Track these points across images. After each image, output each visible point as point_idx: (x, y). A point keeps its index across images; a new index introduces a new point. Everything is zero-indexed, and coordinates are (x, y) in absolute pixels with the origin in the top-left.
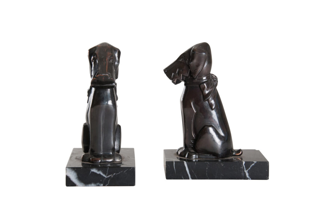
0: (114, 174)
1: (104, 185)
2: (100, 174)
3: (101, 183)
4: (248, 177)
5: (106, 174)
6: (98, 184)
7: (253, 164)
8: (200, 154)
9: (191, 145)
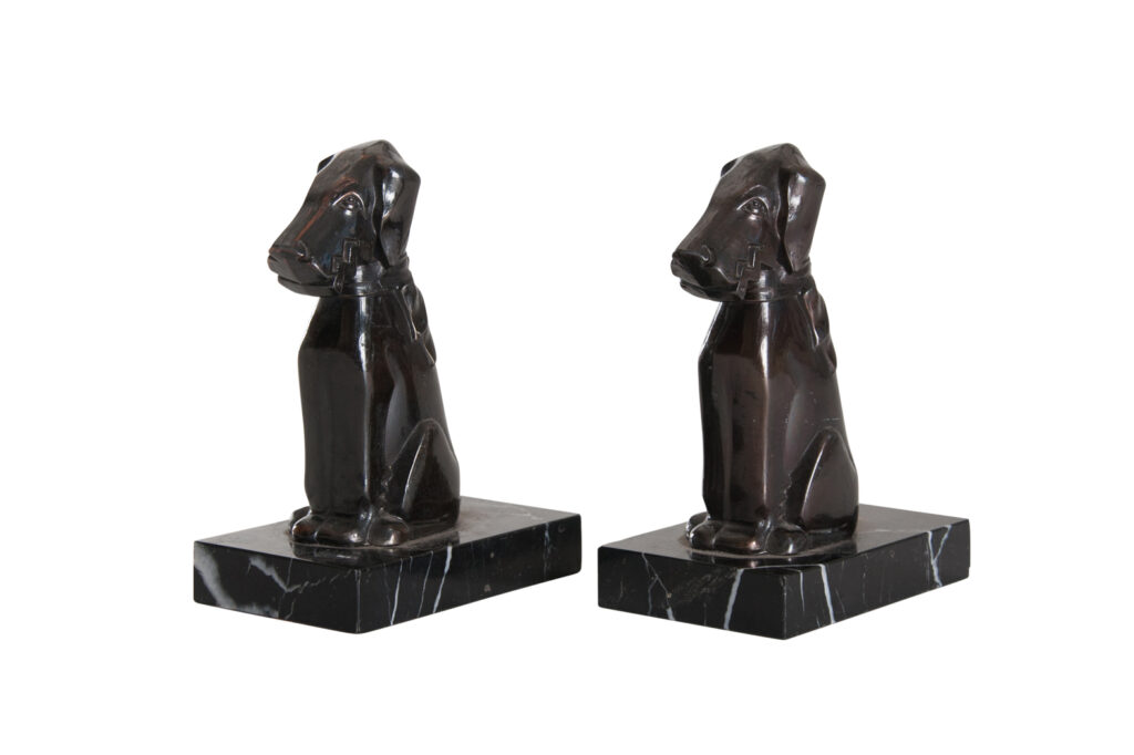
0: (306, 584)
1: (282, 617)
2: (271, 577)
3: (275, 607)
4: (937, 579)
5: (284, 580)
6: (267, 609)
7: (946, 536)
8: (812, 531)
9: (781, 505)
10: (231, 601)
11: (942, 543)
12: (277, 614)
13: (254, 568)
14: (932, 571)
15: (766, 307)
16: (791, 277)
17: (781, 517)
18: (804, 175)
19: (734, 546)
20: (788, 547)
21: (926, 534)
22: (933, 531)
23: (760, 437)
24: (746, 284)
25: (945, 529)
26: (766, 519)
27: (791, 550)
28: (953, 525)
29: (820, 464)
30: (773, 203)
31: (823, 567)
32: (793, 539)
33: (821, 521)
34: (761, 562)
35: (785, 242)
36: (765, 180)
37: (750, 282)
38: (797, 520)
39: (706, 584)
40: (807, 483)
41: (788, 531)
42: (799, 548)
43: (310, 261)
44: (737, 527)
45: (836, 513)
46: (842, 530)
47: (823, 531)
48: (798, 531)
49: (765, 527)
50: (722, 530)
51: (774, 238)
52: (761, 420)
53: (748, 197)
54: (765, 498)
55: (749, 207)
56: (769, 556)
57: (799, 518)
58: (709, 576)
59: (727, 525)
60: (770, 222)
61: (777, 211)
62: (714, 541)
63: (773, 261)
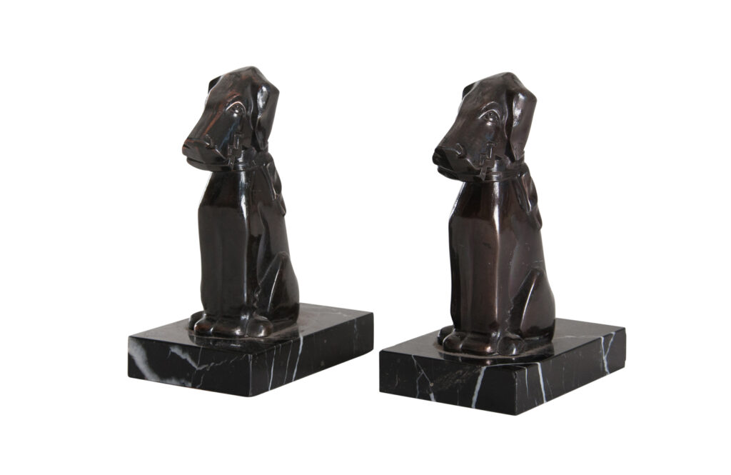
0: (212, 364)
1: (194, 386)
2: (186, 360)
3: (188, 379)
4: (606, 370)
5: (196, 362)
6: (183, 381)
7: (612, 340)
8: (527, 339)
9: (506, 321)
10: (156, 376)
11: (610, 345)
12: (190, 384)
13: (174, 354)
14: (603, 364)
15: (497, 185)
16: (514, 164)
17: (506, 330)
18: (523, 95)
19: (475, 350)
20: (512, 350)
21: (600, 339)
22: (604, 337)
23: (493, 274)
24: (486, 170)
25: (612, 335)
26: (497, 331)
27: (514, 352)
28: (617, 332)
29: (532, 293)
30: (503, 113)
31: (539, 364)
32: (516, 345)
33: (534, 331)
34: (494, 361)
35: (511, 140)
36: (497, 98)
37: (488, 168)
38: (517, 331)
39: (459, 376)
40: (524, 306)
41: (511, 339)
42: (520, 351)
43: (214, 148)
44: (477, 336)
45: (542, 326)
46: (545, 337)
47: (533, 338)
48: (519, 339)
49: (496, 336)
50: (466, 339)
51: (503, 137)
52: (495, 262)
53: (486, 109)
54: (496, 316)
55: (486, 116)
56: (500, 357)
57: (519, 330)
58: (461, 371)
59: (469, 335)
60: (500, 127)
61: (505, 119)
62: (461, 346)
63: (502, 153)
